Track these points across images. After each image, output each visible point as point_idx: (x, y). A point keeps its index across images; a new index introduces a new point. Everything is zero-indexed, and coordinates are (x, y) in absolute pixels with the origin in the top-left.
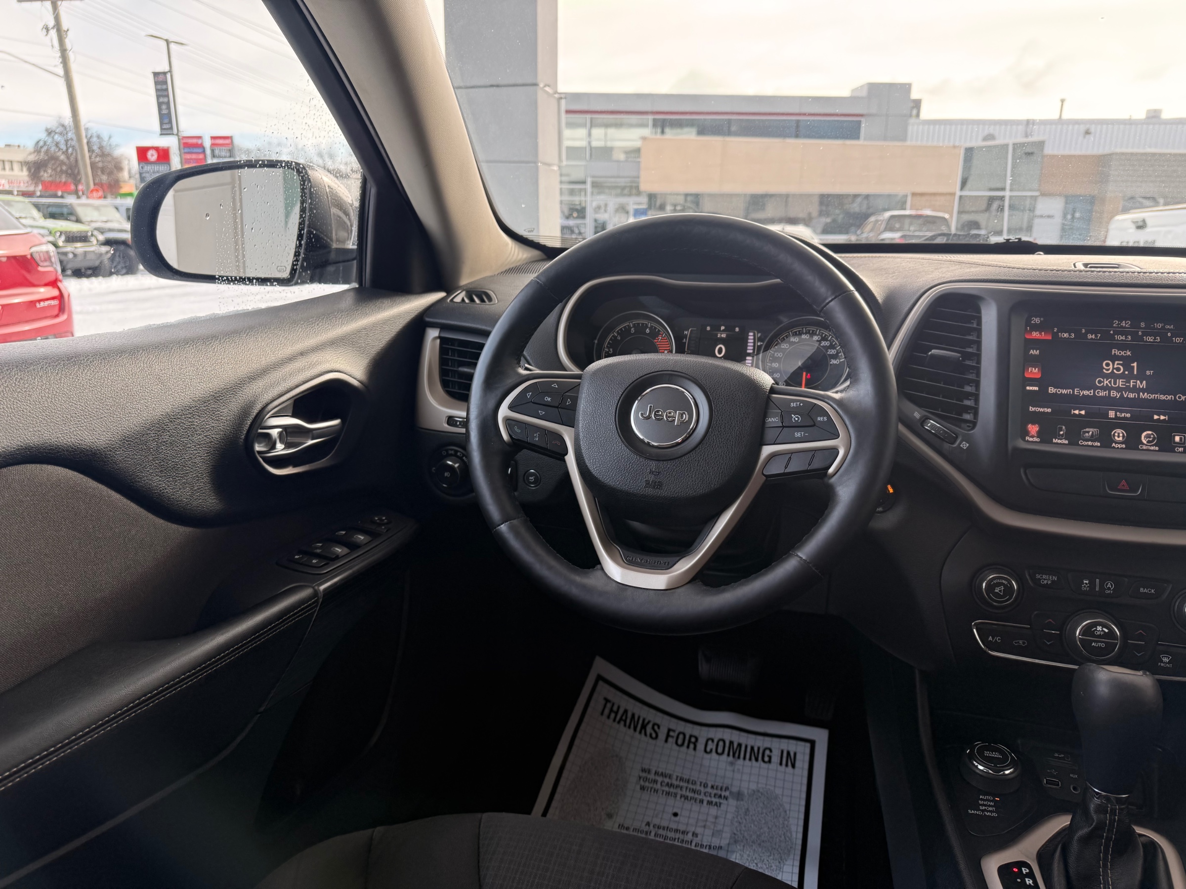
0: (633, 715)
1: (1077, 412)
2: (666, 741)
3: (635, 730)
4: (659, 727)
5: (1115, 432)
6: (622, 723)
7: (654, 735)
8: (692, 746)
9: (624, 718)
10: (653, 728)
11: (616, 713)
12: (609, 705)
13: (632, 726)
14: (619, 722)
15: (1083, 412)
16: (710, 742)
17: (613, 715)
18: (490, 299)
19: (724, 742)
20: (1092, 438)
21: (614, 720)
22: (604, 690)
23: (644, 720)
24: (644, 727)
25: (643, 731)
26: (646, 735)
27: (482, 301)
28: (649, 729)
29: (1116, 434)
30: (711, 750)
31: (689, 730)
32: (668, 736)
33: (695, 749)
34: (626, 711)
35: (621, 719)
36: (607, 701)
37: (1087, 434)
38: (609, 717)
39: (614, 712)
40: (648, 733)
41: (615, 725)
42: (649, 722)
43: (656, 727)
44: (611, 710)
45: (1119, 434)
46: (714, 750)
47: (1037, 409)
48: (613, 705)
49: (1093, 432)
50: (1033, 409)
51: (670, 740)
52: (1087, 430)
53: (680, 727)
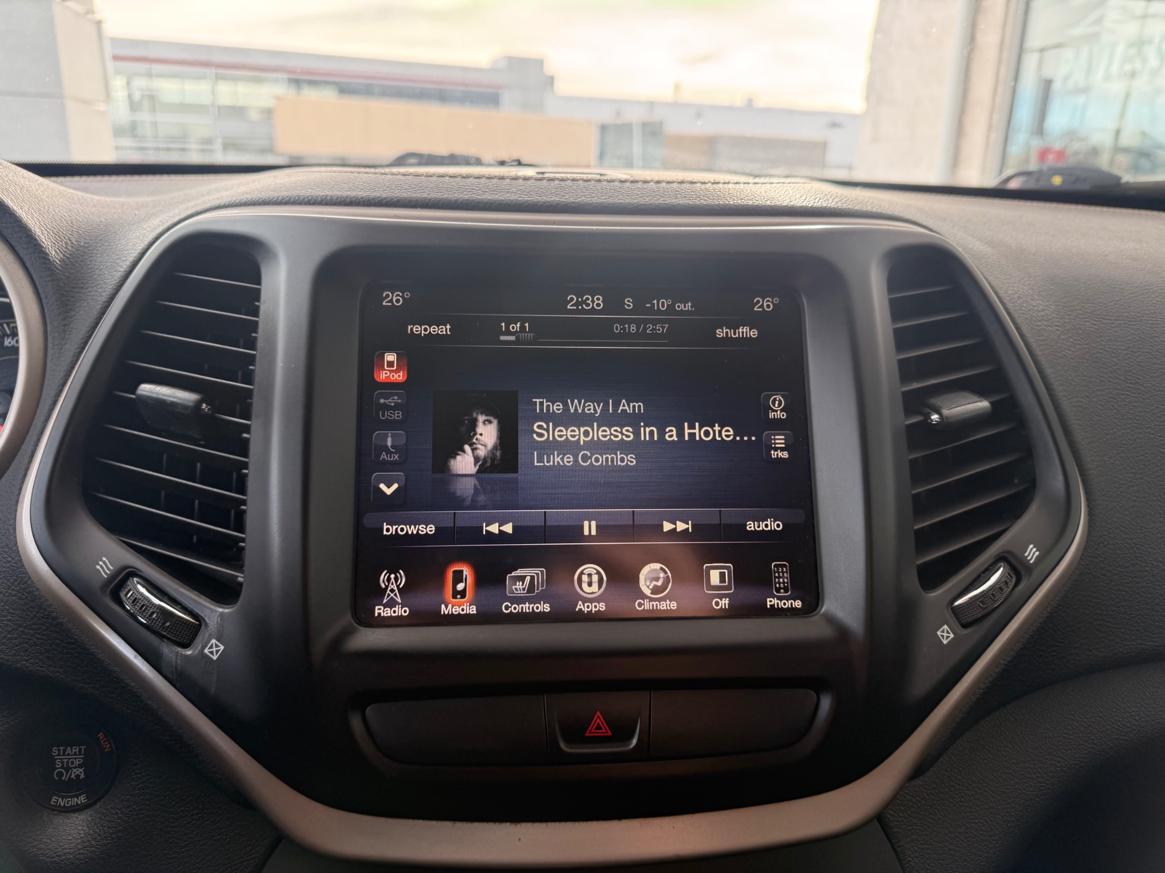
1: (494, 528)
5: (582, 573)
15: (508, 528)
20: (531, 595)
29: (585, 578)
37: (519, 585)
45: (590, 575)
47: (402, 530)
49: (532, 578)
50: (393, 529)
52: (519, 572)
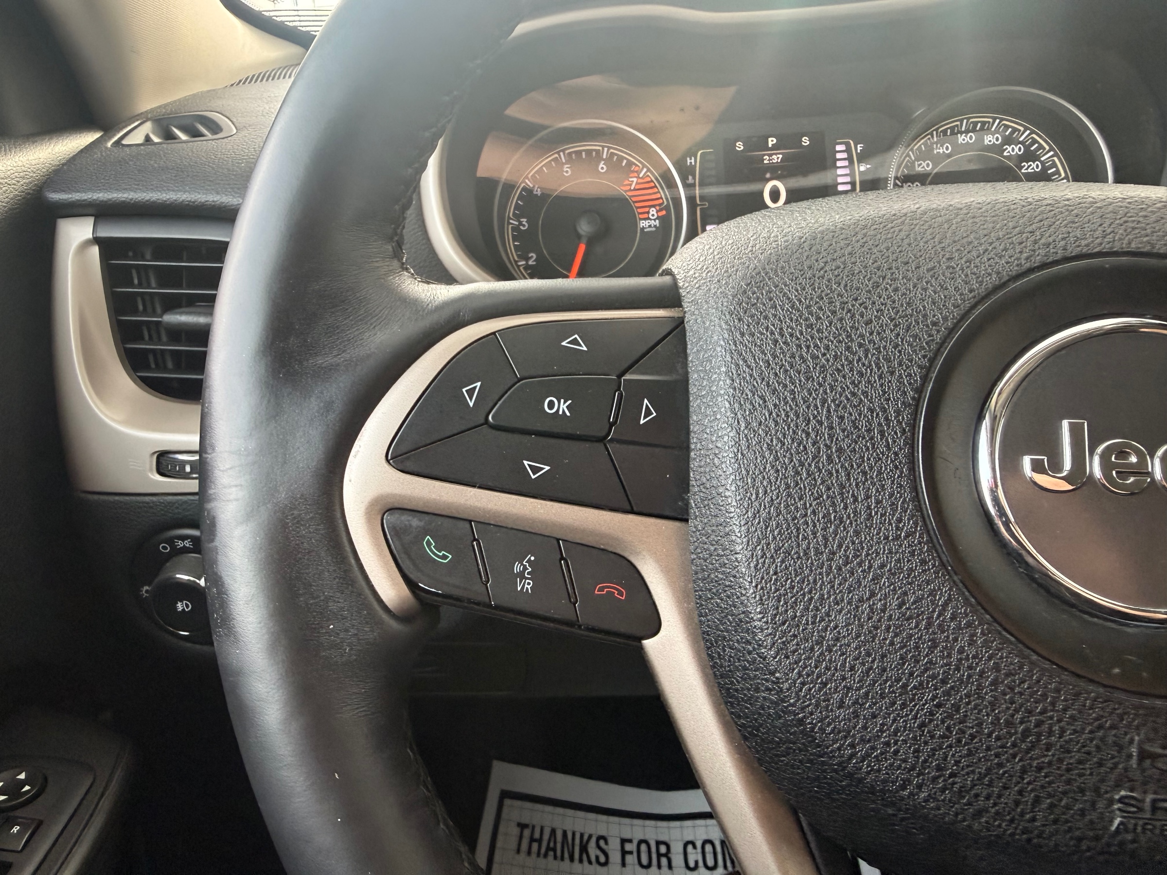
0: (565, 833)
2: (624, 864)
3: (572, 859)
4: (606, 843)
6: (551, 853)
7: (602, 859)
8: (664, 861)
9: (552, 845)
10: (599, 847)
11: (540, 841)
12: (527, 833)
13: (566, 855)
14: (546, 855)
16: (690, 848)
17: (535, 846)
18: (215, 128)
19: (711, 842)
21: (538, 855)
22: (515, 811)
23: (582, 835)
24: (584, 849)
25: (585, 857)
26: (590, 862)
27: (196, 134)
28: (593, 851)
30: (696, 862)
31: (651, 831)
32: (624, 853)
33: (670, 867)
34: (553, 832)
35: (548, 848)
36: (522, 826)
38: (529, 853)
39: (535, 840)
40: (593, 859)
41: (542, 862)
42: (590, 836)
43: (602, 843)
44: (532, 840)
46: (701, 863)
48: (533, 827)
51: (630, 859)
53: (638, 830)
